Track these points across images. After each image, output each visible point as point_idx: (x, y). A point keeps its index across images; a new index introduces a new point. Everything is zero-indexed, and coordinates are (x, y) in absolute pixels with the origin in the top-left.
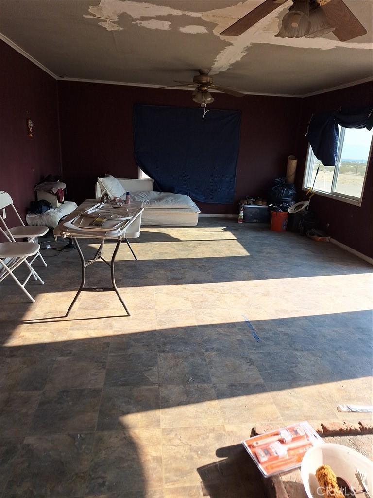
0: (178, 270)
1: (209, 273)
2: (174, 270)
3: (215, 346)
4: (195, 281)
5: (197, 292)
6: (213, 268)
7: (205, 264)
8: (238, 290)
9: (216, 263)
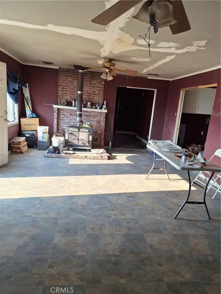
0: (134, 205)
1: (109, 201)
2: (137, 205)
3: (112, 170)
4: (120, 194)
5: (118, 188)
6: (105, 207)
7: (112, 212)
8: (93, 189)
9: (100, 213)
